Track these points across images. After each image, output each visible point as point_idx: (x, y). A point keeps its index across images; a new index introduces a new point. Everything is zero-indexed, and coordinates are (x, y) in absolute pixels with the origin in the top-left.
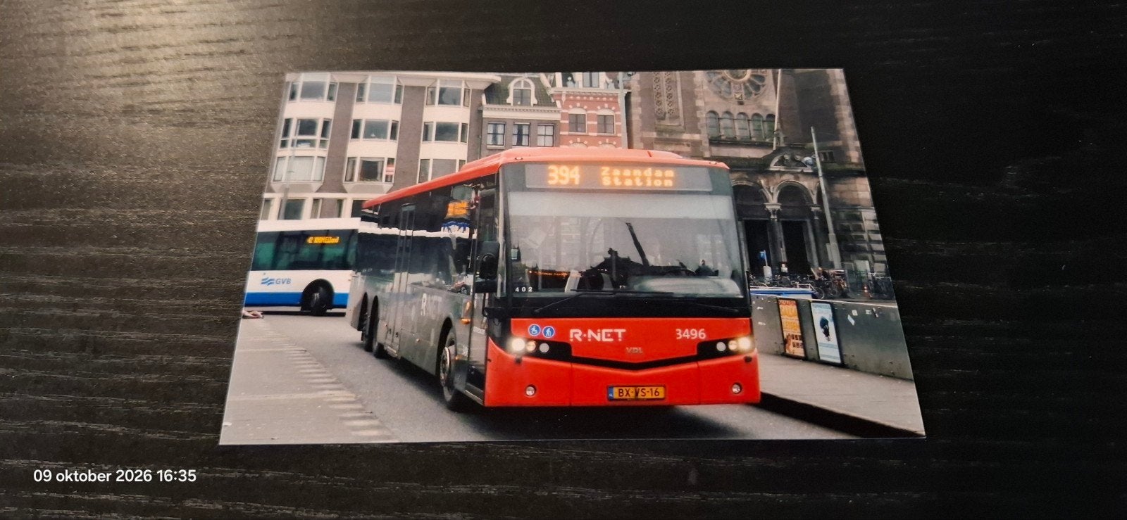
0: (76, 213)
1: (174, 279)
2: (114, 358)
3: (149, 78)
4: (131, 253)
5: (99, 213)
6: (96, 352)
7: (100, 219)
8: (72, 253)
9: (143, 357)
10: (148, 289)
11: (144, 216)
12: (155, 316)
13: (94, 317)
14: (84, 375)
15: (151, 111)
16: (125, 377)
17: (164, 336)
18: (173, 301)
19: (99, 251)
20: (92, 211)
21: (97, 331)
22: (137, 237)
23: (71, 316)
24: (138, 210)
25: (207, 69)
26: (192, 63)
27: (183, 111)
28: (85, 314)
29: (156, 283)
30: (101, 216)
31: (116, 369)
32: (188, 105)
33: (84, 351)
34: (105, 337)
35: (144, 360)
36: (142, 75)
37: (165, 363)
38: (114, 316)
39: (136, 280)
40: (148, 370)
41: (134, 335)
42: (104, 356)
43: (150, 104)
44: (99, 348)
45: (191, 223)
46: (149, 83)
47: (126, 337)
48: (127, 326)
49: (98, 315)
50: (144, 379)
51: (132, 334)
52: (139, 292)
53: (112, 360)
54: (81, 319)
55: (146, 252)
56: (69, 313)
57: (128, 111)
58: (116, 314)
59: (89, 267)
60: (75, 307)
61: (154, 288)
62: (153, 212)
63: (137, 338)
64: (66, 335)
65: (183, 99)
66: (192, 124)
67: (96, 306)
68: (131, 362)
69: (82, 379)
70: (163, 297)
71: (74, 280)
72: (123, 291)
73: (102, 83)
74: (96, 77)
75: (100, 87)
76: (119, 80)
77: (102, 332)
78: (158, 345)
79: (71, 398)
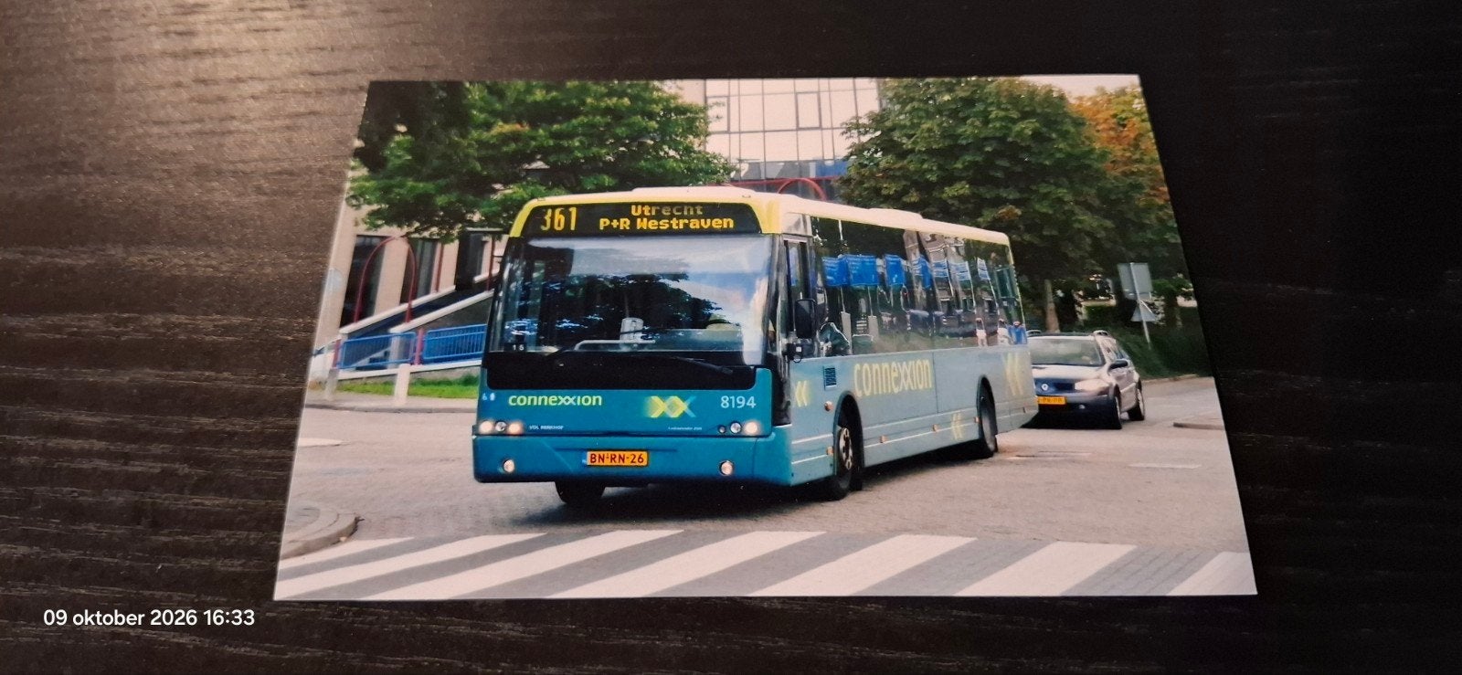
0: (128, 320)
1: (265, 419)
2: (178, 534)
3: (234, 125)
4: (205, 380)
5: (159, 321)
6: (156, 526)
7: (161, 330)
8: (123, 378)
9: (222, 534)
10: (228, 433)
11: (223, 326)
12: (237, 473)
13: (152, 474)
14: (140, 559)
15: (235, 173)
16: (195, 562)
17: (250, 502)
18: (264, 451)
19: (158, 376)
20: (151, 317)
21: (156, 495)
22: (213, 357)
23: (120, 471)
24: (215, 317)
25: (313, 113)
26: (293, 105)
27: (280, 173)
28: (139, 469)
29: (238, 425)
30: (163, 325)
31: (183, 551)
32: (286, 165)
33: (139, 524)
34: (167, 502)
35: (223, 539)
36: (222, 120)
37: (252, 543)
38: (181, 472)
39: (212, 420)
40: (228, 553)
41: (211, 502)
42: (166, 531)
43: (232, 162)
44: (159, 520)
45: (290, 338)
46: (230, 132)
47: (197, 504)
48: (198, 488)
49: (157, 471)
50: (224, 566)
51: (206, 499)
52: (217, 439)
53: (181, 537)
54: (135, 475)
55: (225, 379)
56: (116, 467)
57: (201, 172)
58: (184, 469)
59: (148, 400)
60: (127, 458)
61: (236, 433)
62: (236, 320)
63: (214, 505)
64: (114, 498)
65: (278, 155)
66: (290, 194)
67: (156, 458)
68: (204, 541)
69: (135, 564)
70: (250, 445)
71: (124, 418)
72: (193, 436)
73: (165, 131)
74: (156, 123)
75: (161, 137)
76: (188, 128)
77: (164, 496)
78: (244, 517)
79: (119, 593)
